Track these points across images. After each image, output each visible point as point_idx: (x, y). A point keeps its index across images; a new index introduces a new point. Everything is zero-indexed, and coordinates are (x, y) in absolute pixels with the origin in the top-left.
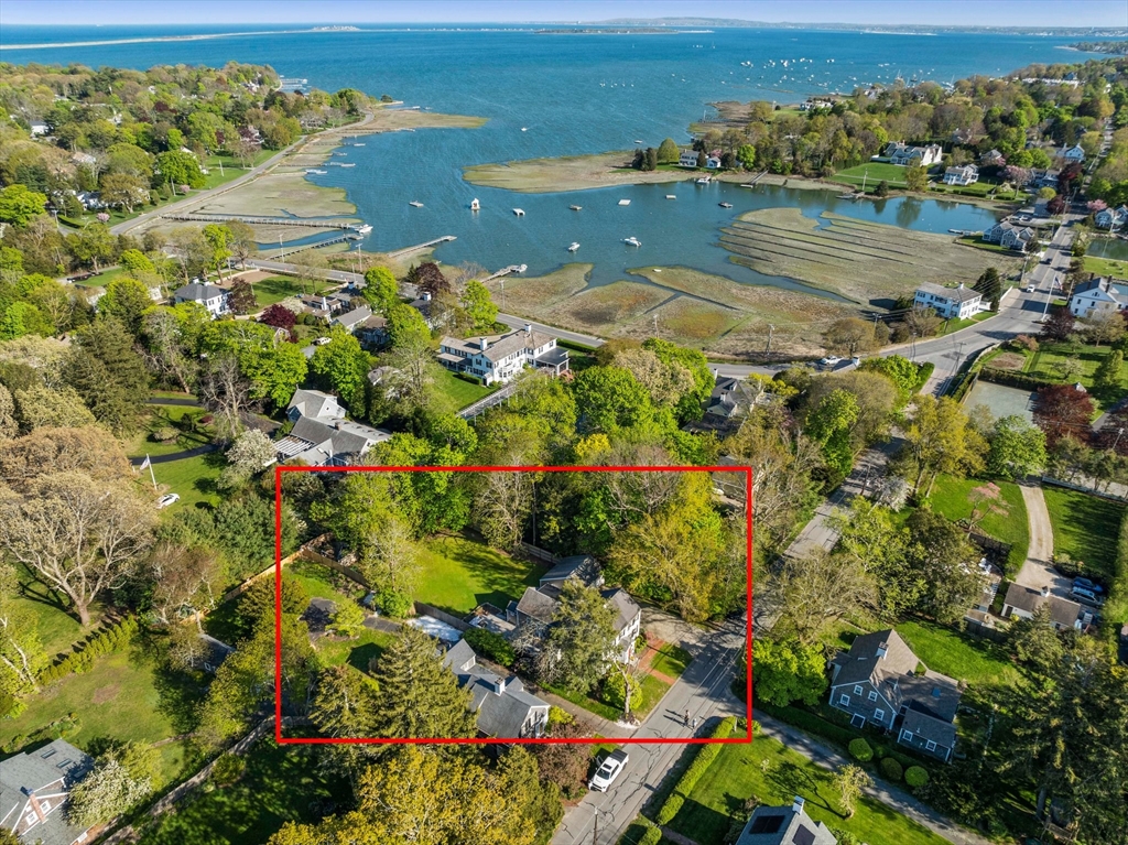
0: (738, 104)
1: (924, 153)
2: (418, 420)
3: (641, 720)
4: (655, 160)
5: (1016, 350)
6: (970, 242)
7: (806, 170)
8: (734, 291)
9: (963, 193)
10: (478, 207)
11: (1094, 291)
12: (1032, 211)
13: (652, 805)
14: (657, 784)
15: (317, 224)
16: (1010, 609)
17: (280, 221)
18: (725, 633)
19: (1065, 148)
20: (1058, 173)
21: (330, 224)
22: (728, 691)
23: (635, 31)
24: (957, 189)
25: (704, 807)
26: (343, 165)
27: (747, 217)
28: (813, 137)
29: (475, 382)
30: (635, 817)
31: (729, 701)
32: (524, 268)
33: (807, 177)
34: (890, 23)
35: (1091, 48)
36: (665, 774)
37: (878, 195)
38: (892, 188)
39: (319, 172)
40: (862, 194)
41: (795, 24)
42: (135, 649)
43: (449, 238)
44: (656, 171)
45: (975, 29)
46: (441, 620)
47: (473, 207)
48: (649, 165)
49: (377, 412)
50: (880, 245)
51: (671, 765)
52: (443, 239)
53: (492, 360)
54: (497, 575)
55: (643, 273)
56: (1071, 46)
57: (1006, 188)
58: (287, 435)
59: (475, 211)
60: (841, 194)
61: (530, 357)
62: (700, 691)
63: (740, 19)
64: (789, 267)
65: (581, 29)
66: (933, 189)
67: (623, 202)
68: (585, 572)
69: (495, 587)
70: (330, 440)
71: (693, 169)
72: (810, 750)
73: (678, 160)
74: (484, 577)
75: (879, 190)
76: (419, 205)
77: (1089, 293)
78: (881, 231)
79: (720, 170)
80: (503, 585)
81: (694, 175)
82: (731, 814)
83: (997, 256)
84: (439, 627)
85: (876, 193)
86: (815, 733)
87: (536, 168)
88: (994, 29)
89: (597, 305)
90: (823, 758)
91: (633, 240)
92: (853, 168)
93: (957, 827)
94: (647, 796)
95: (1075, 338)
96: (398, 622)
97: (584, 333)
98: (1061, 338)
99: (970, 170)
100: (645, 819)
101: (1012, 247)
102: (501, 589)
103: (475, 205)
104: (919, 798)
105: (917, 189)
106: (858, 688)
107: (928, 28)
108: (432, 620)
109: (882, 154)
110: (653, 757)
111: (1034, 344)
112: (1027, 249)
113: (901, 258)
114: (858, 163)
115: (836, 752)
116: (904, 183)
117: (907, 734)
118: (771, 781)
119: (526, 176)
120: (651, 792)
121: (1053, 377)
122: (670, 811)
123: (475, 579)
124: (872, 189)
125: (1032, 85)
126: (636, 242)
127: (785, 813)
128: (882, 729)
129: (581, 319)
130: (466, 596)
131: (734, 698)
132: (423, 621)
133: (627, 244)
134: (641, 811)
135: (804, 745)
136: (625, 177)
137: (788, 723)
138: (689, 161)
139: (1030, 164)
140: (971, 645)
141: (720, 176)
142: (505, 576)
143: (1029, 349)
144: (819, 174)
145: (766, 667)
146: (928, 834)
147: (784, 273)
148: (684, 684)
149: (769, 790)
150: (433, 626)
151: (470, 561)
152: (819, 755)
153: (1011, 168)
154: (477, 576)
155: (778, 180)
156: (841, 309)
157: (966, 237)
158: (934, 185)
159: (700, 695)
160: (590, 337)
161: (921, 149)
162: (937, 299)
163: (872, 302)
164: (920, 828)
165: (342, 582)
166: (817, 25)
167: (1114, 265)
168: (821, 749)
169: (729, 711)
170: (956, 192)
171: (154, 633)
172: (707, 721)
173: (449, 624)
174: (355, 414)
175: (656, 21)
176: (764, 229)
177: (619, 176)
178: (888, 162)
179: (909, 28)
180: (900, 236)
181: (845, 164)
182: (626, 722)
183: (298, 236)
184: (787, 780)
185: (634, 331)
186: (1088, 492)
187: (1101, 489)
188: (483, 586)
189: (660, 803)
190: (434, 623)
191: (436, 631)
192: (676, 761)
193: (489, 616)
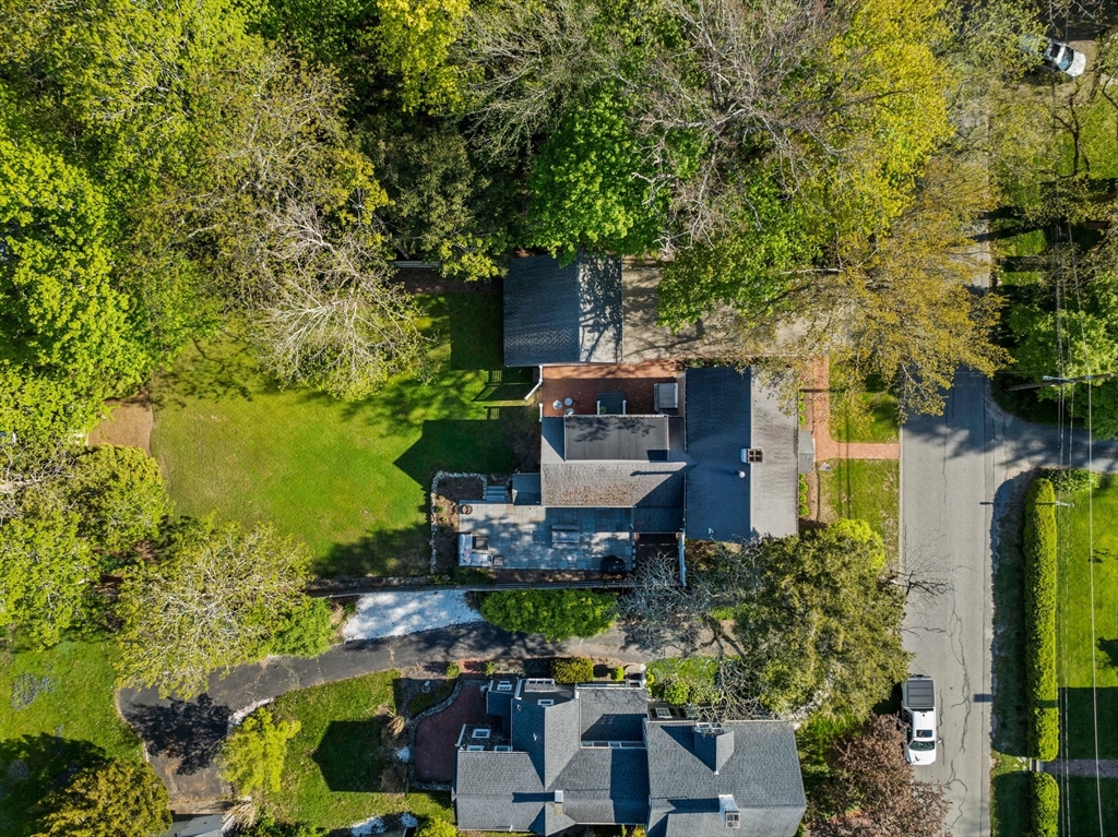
13: (1004, 725)
14: (989, 684)
30: (992, 762)
31: (1008, 436)
36: (990, 657)
51: (990, 635)
62: (951, 447)
68: (598, 308)
69: (417, 414)
80: (428, 401)
84: (413, 606)
94: (988, 716)
100: (1009, 758)
102: (431, 413)
108: (386, 598)
110: (956, 637)
120: (988, 706)
132: (372, 611)
134: (993, 746)
148: (917, 445)
150: (401, 611)
159: (957, 454)
169: (1018, 457)
172: (996, 504)
188: (392, 432)
189: (1013, 716)
190: (398, 604)
191: (416, 620)
192: (994, 622)
193: (479, 511)
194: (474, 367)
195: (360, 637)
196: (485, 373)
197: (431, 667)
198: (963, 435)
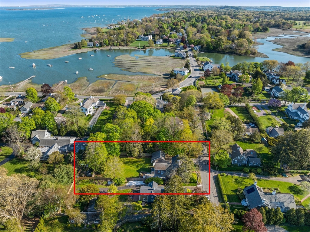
0: (89, 28)
1: (149, 37)
2: (81, 130)
3: (201, 183)
4: (81, 46)
5: (201, 80)
6: (173, 57)
7: (123, 44)
8: (130, 78)
9: (162, 46)
10: (35, 66)
11: (208, 64)
12: (179, 48)
13: (220, 200)
14: (217, 195)
16: (245, 133)
18: (200, 158)
19: (178, 33)
20: (180, 39)
22: (211, 169)
23: (41, 9)
24: (161, 45)
25: (230, 195)
27: (117, 58)
28: (122, 35)
31: (214, 172)
32: (66, 81)
33: (123, 46)
34: (111, 5)
35: (161, 10)
36: (216, 192)
37: (144, 49)
38: (147, 47)
40: (140, 49)
41: (87, 6)
42: (48, 228)
43: (33, 76)
44: (82, 49)
45: (133, 6)
46: (135, 180)
47: (33, 66)
48: (79, 47)
49: (63, 131)
50: (154, 61)
51: (216, 190)
53: (87, 108)
54: (137, 164)
55: (102, 77)
56: (157, 9)
57: (171, 44)
58: (38, 146)
59: (34, 67)
60: (135, 49)
61: (95, 105)
63: (71, 5)
64: (139, 69)
65: (22, 9)
66: (155, 46)
67: (79, 58)
69: (139, 167)
70: (56, 144)
71: (92, 47)
72: (237, 174)
73: (87, 45)
74: (134, 166)
75: (144, 47)
76: (13, 68)
77: (208, 65)
78: (152, 58)
79: (100, 47)
80: (141, 166)
81: (94, 49)
82: (236, 193)
83: (180, 60)
84: (136, 182)
85: (143, 48)
86: (235, 171)
87: (44, 52)
88: (137, 6)
89: (97, 88)
90: (240, 175)
91: (91, 69)
92: (133, 43)
93: (271, 177)
94: (217, 198)
95: (211, 75)
96: (123, 186)
97: (100, 96)
98: (209, 76)
99: (161, 40)
100: (222, 203)
101: (182, 57)
102: (141, 167)
103: (34, 65)
104: (262, 175)
105: (152, 46)
106: (239, 157)
107: (122, 6)
108: (132, 181)
109: (138, 39)
111: (204, 78)
112: (186, 57)
113: (161, 63)
114: (134, 41)
115: (241, 173)
116: (149, 45)
117: (251, 163)
118: (236, 184)
119: (43, 55)
120: (217, 197)
121: (213, 84)
122: (226, 198)
123: (132, 167)
124: (142, 48)
125: (158, 19)
126: (92, 69)
127: (253, 187)
128: (245, 165)
129: (96, 92)
130: (134, 172)
131: (214, 170)
132: (130, 183)
133: (89, 70)
134: (219, 202)
135: (235, 174)
136: (74, 51)
137: (228, 171)
138: (90, 45)
139: (174, 38)
140: (244, 142)
141: (101, 48)
142: (139, 164)
143: (204, 79)
144: (126, 45)
145: (220, 160)
146: (268, 180)
147: (138, 71)
148: (202, 172)
150: (134, 183)
151: (126, 163)
152: (239, 175)
153: (170, 39)
154: (132, 166)
155: (117, 48)
156: (158, 78)
157: (171, 56)
158: (155, 45)
159: (207, 173)
160: (103, 97)
161: (148, 36)
162: (179, 71)
163: (163, 75)
164: (266, 180)
165: (96, 182)
166: (93, 6)
167: (204, 58)
168: (238, 174)
170: (161, 46)
171: (50, 220)
172: (214, 178)
173: (138, 180)
174: (55, 134)
175: (45, 6)
176: (124, 61)
177: (72, 51)
178: (141, 40)
179: (117, 6)
180: (157, 58)
181: (131, 42)
182: (199, 185)
184: (238, 182)
185: (113, 93)
186: (237, 106)
187: (239, 105)
188: (136, 168)
189: (221, 198)
190: (134, 182)
191: (136, 184)
192: (216, 188)
193: (146, 175)
194: (147, 163)
195: (128, 185)
196: (148, 164)
197: (137, 189)
198: (207, 171)
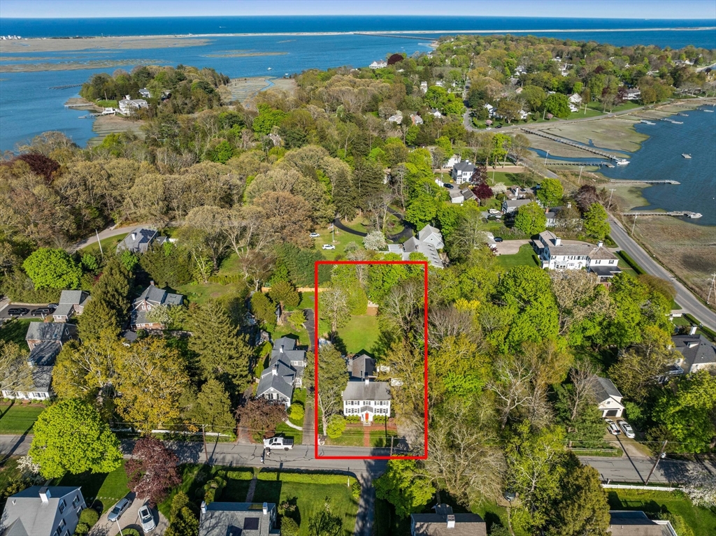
3: (326, 443)
15: (597, 152)
17: (580, 146)
21: (604, 154)
25: (280, 491)
26: (674, 122)
29: (537, 263)
39: (649, 123)
43: (674, 182)
52: (667, 181)
76: (687, 157)
118: (320, 516)
148: (370, 451)
149: (313, 517)
183: (576, 156)
